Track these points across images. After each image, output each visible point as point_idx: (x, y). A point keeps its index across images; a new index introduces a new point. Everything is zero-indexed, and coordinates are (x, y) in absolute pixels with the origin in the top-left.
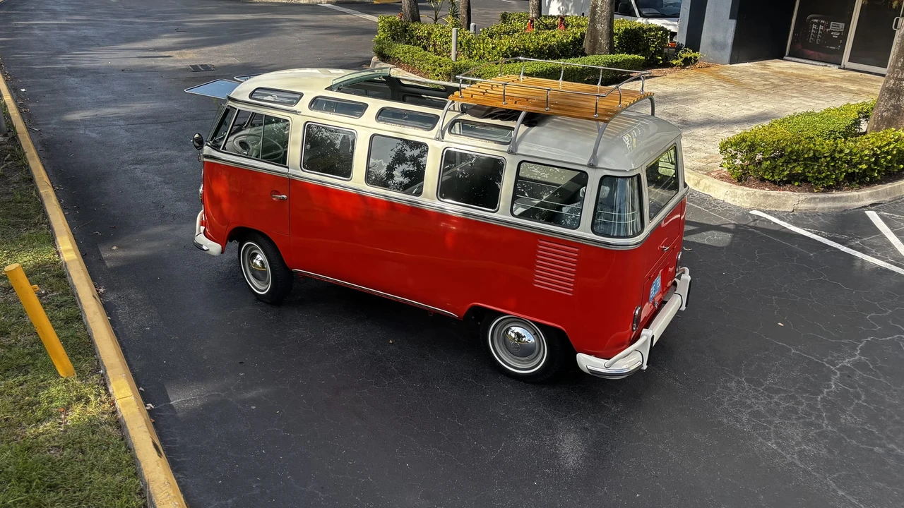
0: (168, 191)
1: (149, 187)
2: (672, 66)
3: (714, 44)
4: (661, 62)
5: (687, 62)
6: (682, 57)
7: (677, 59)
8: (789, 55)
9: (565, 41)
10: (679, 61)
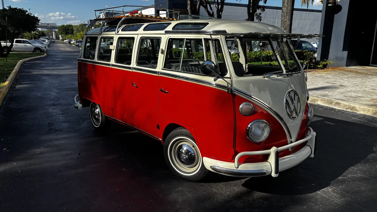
0: (61, 118)
1: (52, 116)
2: (318, 68)
3: (337, 58)
4: (312, 66)
5: (325, 66)
6: (322, 64)
7: (319, 65)
8: (372, 64)
9: (269, 55)
10: (321, 66)
